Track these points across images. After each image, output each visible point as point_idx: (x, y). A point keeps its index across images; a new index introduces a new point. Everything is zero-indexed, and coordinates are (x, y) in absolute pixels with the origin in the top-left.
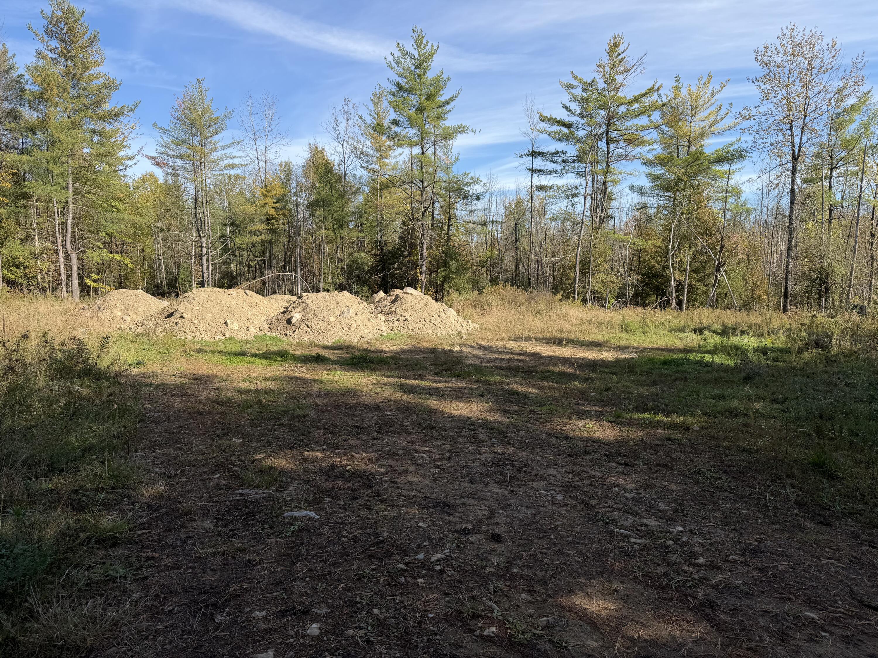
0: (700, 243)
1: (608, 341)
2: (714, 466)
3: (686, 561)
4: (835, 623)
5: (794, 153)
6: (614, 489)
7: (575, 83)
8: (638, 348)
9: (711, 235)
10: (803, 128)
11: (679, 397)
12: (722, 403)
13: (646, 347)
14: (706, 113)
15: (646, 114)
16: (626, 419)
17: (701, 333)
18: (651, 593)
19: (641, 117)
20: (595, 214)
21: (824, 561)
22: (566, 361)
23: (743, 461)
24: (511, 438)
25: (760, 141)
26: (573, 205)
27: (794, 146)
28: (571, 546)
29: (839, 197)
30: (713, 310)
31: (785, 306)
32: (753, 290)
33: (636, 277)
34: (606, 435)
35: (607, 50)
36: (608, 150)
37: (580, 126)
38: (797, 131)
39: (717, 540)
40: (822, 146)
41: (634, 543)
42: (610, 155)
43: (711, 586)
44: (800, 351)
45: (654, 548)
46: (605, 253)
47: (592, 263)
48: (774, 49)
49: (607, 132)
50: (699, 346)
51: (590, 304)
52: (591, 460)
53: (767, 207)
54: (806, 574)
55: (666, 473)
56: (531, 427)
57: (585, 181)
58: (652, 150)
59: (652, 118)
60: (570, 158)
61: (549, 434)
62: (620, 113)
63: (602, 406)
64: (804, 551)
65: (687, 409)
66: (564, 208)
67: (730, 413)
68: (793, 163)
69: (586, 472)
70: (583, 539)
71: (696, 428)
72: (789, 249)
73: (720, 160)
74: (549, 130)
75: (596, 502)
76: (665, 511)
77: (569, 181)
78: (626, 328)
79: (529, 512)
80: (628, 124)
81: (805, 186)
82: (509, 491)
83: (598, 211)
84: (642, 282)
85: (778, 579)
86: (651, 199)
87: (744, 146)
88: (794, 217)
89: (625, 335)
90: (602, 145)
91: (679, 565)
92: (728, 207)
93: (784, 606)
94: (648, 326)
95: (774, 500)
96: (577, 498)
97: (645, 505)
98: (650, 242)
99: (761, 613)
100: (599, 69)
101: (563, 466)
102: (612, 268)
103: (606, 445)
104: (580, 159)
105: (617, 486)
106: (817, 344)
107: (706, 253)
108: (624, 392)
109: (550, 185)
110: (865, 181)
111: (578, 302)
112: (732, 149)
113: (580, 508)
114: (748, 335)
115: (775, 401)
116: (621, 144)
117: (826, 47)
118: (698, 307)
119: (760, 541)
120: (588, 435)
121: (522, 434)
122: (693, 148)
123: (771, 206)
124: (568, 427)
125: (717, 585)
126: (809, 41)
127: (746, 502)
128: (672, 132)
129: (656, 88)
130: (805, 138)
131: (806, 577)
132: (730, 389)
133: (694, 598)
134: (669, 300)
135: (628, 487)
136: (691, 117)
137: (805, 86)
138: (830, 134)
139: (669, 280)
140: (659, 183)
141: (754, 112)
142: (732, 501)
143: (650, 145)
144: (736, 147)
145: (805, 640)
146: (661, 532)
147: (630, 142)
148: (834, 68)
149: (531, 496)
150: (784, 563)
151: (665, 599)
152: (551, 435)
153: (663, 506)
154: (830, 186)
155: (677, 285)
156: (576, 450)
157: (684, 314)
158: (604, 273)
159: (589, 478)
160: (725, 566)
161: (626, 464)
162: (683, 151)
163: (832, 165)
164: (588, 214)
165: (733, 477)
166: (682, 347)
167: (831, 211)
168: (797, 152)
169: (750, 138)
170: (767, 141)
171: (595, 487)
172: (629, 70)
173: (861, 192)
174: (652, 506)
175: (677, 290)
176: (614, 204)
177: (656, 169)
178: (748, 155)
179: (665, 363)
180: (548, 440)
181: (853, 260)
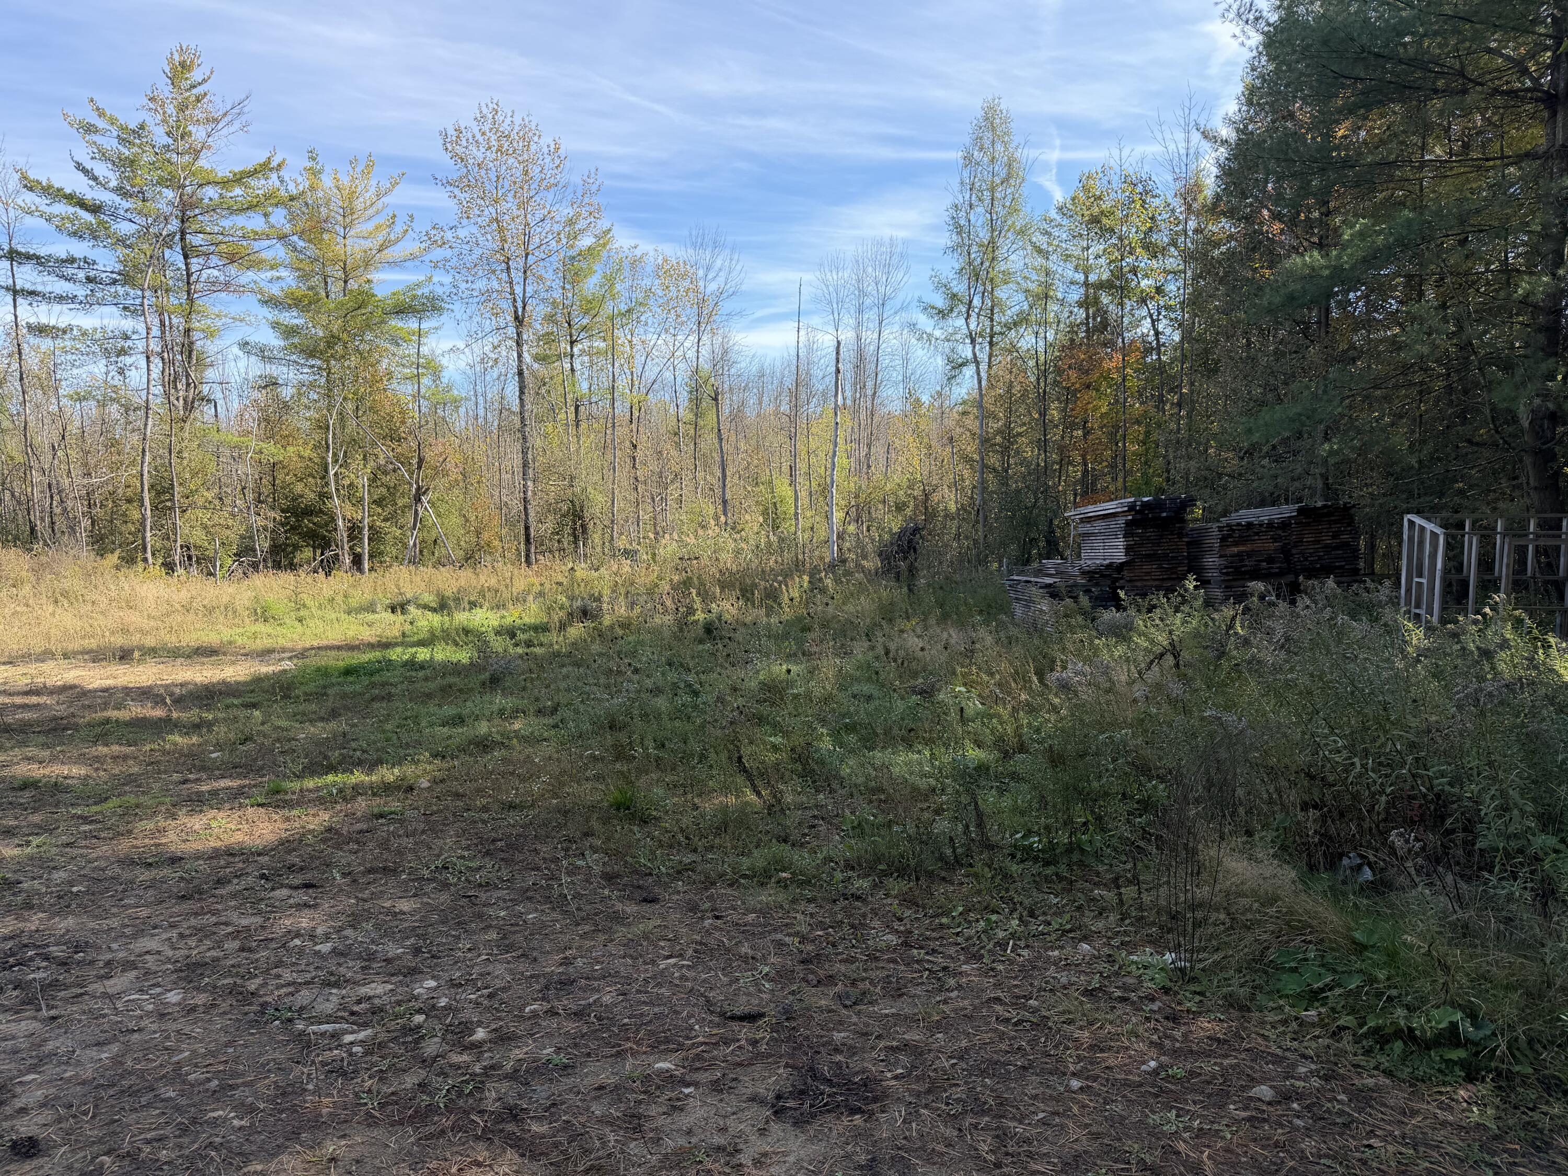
0: (383, 453)
1: (230, 643)
2: (468, 848)
3: (454, 1045)
4: (698, 1065)
5: (516, 312)
6: (292, 944)
7: (101, 124)
8: (292, 650)
9: (399, 441)
10: (525, 272)
11: (384, 732)
12: (460, 730)
13: (308, 645)
14: (370, 226)
15: (260, 210)
16: (294, 793)
17: (404, 611)
18: (402, 1137)
19: (250, 213)
20: (173, 391)
21: (663, 964)
22: (145, 694)
23: (514, 826)
24: (31, 894)
25: (463, 286)
26: (121, 372)
27: (515, 300)
28: (218, 1100)
29: (585, 385)
30: (417, 568)
31: (528, 556)
32: (478, 533)
33: (272, 514)
34: (258, 834)
35: (167, 70)
36: (188, 269)
37: (122, 212)
38: (517, 276)
39: (499, 983)
40: (554, 304)
41: (352, 1043)
42: (194, 278)
43: (507, 1077)
44: (563, 627)
45: (390, 1041)
46: (203, 470)
47: (177, 489)
48: (470, 135)
49: (183, 233)
50: (404, 635)
51: (180, 571)
52: (234, 896)
53: (484, 395)
54: (643, 997)
55: (386, 884)
56: (82, 856)
57: (144, 325)
58: (278, 278)
59: (272, 219)
60: (104, 275)
61: (128, 862)
62: (206, 201)
63: (240, 776)
64: (631, 957)
65: (402, 752)
66: (101, 377)
67: (477, 744)
68: (517, 327)
69: (227, 924)
70: (242, 1075)
71: (426, 784)
72: (525, 465)
73: (401, 310)
74: (48, 210)
75: (258, 981)
76: (399, 957)
77: (106, 322)
78: (263, 614)
79: (104, 1056)
80: (226, 223)
81: (536, 366)
82: (43, 1021)
83: (179, 386)
84: (283, 525)
85: (605, 1021)
86: (285, 369)
87: (439, 291)
88: (527, 415)
89: (260, 627)
90: (175, 256)
91: (443, 1057)
92: (423, 391)
93: (624, 1067)
94: (304, 606)
95: (572, 882)
96: (215, 987)
97: (360, 957)
98: (290, 449)
99: (593, 1094)
100: (151, 106)
101: (172, 926)
102: (221, 499)
103: (259, 855)
104: (127, 278)
105: (298, 935)
106: (585, 613)
107: (394, 471)
108: (278, 740)
109: (62, 325)
110: (617, 365)
111: (156, 570)
112: (419, 293)
113: (225, 1006)
114: (481, 607)
115: (540, 712)
116: (214, 260)
117: (546, 150)
118: (391, 566)
119: (566, 962)
120: (219, 844)
121: (59, 876)
122: (353, 285)
123: (490, 396)
124: (172, 836)
125: (516, 1071)
126: (521, 134)
127: (530, 899)
128: (312, 251)
129: (274, 164)
130: (529, 289)
131: (644, 1002)
132: (469, 704)
133: (481, 1112)
134: (337, 555)
135: (320, 931)
136: (345, 228)
137: (522, 205)
138: (564, 288)
139: (333, 520)
140: (296, 340)
141: (449, 235)
142: (509, 904)
143: (272, 268)
144: (426, 291)
145: (664, 1113)
146: (399, 1003)
147: (232, 258)
148: (560, 186)
149: (104, 1016)
150: (608, 989)
151: (430, 1136)
152: (133, 862)
153: (394, 950)
154: (572, 370)
155: (349, 529)
156: (196, 882)
157: (367, 579)
158: (205, 508)
159: (235, 935)
160: (521, 1029)
161: (308, 886)
162: (335, 288)
163: (571, 336)
164: (158, 390)
165: (502, 859)
166: (373, 640)
167: (577, 408)
168: (520, 310)
169: (447, 280)
170: (474, 286)
171: (250, 950)
172: (216, 121)
173: (614, 381)
174: (371, 957)
175: (351, 538)
176: (211, 374)
177: (287, 314)
178: (447, 306)
179: (348, 671)
180: (126, 875)
181: (613, 483)
